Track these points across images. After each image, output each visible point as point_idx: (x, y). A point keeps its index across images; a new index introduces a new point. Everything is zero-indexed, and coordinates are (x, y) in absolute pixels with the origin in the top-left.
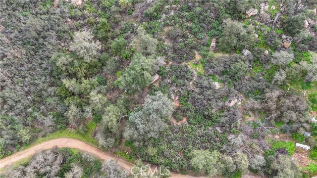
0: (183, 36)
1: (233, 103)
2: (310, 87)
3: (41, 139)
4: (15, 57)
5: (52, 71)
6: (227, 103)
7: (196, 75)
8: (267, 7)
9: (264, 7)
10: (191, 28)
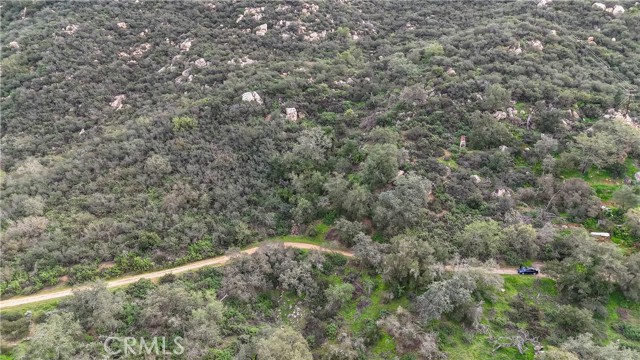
0: (426, 136)
1: (501, 193)
2: (589, 179)
3: (258, 243)
4: (225, 160)
5: (269, 175)
6: (493, 193)
7: (449, 170)
8: (516, 112)
9: (513, 113)
10: (434, 130)
